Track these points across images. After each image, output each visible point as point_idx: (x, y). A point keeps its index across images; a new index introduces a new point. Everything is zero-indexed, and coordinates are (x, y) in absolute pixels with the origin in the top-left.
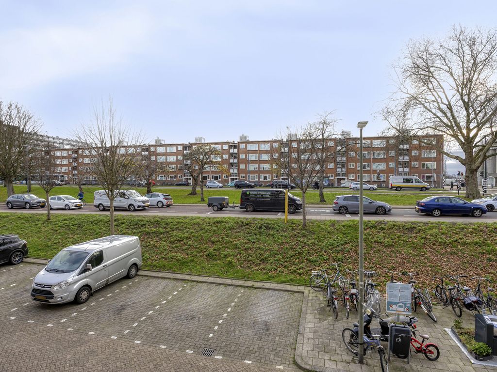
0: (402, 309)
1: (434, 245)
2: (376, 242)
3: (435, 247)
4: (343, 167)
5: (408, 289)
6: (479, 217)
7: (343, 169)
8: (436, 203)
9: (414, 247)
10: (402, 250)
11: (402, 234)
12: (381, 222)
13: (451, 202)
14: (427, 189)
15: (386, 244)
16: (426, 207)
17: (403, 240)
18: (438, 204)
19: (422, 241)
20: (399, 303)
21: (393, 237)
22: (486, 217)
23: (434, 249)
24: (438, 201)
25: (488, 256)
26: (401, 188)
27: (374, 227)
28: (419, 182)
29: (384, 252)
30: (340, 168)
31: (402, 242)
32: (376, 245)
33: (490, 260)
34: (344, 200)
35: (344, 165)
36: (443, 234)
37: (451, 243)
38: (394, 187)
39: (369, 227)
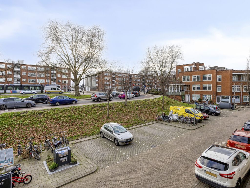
0: (8, 164)
1: (51, 120)
2: (18, 124)
3: (51, 121)
4: (18, 80)
5: (11, 151)
6: (75, 104)
7: (19, 82)
8: (57, 99)
9: (41, 122)
10: (33, 126)
11: (35, 117)
12: (24, 112)
13: (64, 98)
14: (62, 92)
15: (25, 124)
16: (53, 102)
17: (35, 120)
18: (58, 99)
19: (45, 119)
20: (5, 161)
21: (29, 120)
22: (77, 104)
23: (50, 122)
24: (58, 98)
25: (72, 121)
26: (50, 92)
27: (19, 115)
28: (59, 89)
29: (23, 129)
30: (16, 81)
31: (35, 121)
32: (18, 126)
33: (72, 122)
34: (4, 101)
35: (19, 79)
36: (55, 114)
37: (58, 118)
38: (47, 92)
39: (16, 116)
